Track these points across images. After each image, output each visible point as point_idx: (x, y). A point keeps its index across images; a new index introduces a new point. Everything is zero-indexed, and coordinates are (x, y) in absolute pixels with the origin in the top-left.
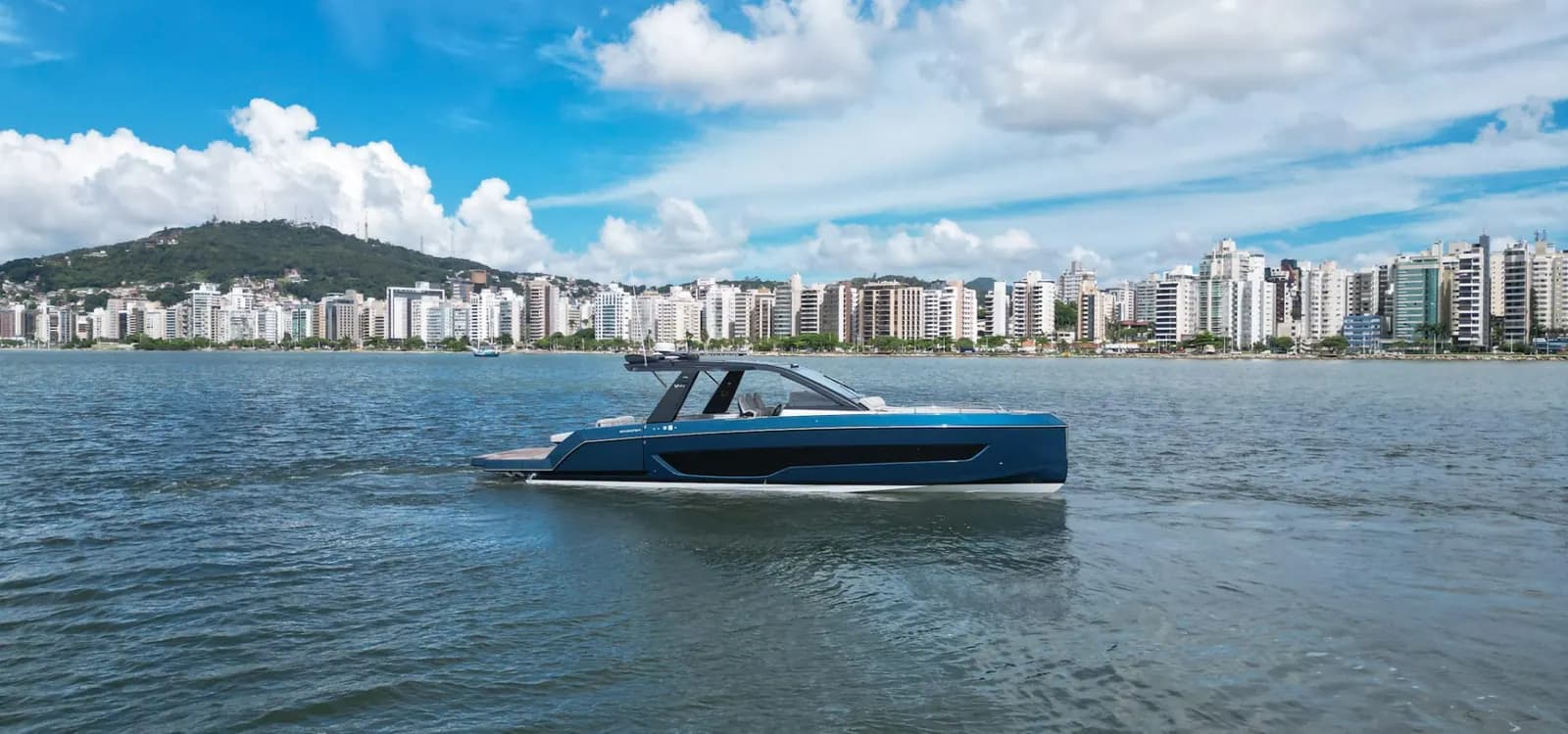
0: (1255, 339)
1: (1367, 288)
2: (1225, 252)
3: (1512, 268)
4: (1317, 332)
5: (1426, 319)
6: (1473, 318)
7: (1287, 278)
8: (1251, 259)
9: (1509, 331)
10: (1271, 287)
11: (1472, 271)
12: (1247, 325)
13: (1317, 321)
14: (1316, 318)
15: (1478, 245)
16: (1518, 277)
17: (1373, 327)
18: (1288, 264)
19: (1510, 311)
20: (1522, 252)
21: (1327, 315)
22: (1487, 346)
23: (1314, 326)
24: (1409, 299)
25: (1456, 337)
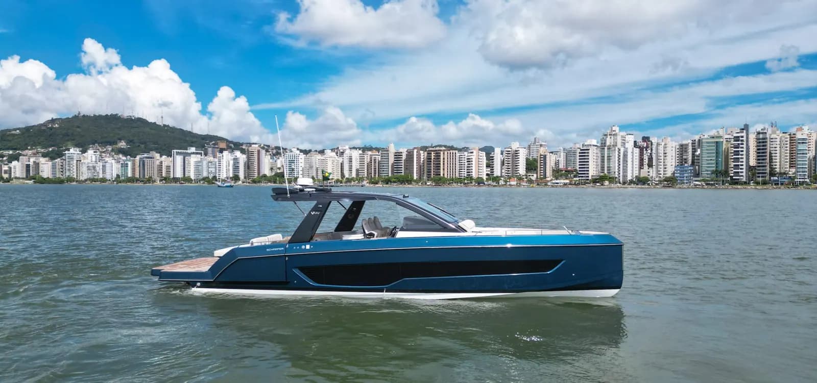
0: (629, 178)
1: (686, 151)
2: (614, 133)
3: (760, 141)
4: (661, 174)
5: (717, 167)
6: (740, 167)
7: (645, 146)
8: (627, 136)
9: (759, 173)
10: (637, 151)
11: (740, 142)
12: (625, 171)
13: (661, 168)
15: (743, 129)
16: (763, 146)
17: (690, 171)
18: (645, 139)
19: (759, 163)
20: (766, 133)
21: (666, 165)
22: (748, 181)
23: (659, 171)
24: (708, 157)
25: (732, 177)
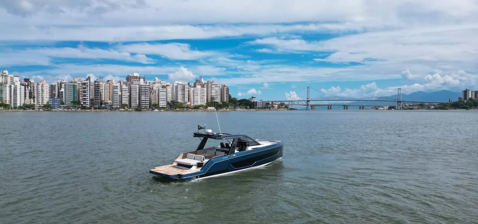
0: (18, 105)
1: (54, 89)
2: (5, 75)
3: (96, 86)
4: (40, 103)
5: (74, 99)
6: (87, 99)
7: (27, 84)
8: (14, 78)
9: (96, 103)
10: (23, 87)
11: (86, 86)
12: (15, 100)
13: (40, 99)
14: (40, 98)
15: (87, 79)
16: (98, 89)
17: (58, 101)
18: (26, 80)
19: (96, 98)
20: (99, 82)
21: (43, 97)
22: (90, 107)
23: (39, 101)
24: (69, 93)
25: (82, 105)
